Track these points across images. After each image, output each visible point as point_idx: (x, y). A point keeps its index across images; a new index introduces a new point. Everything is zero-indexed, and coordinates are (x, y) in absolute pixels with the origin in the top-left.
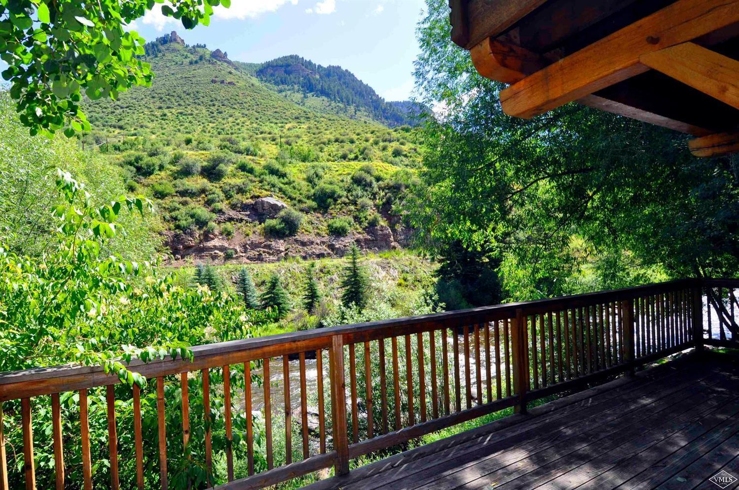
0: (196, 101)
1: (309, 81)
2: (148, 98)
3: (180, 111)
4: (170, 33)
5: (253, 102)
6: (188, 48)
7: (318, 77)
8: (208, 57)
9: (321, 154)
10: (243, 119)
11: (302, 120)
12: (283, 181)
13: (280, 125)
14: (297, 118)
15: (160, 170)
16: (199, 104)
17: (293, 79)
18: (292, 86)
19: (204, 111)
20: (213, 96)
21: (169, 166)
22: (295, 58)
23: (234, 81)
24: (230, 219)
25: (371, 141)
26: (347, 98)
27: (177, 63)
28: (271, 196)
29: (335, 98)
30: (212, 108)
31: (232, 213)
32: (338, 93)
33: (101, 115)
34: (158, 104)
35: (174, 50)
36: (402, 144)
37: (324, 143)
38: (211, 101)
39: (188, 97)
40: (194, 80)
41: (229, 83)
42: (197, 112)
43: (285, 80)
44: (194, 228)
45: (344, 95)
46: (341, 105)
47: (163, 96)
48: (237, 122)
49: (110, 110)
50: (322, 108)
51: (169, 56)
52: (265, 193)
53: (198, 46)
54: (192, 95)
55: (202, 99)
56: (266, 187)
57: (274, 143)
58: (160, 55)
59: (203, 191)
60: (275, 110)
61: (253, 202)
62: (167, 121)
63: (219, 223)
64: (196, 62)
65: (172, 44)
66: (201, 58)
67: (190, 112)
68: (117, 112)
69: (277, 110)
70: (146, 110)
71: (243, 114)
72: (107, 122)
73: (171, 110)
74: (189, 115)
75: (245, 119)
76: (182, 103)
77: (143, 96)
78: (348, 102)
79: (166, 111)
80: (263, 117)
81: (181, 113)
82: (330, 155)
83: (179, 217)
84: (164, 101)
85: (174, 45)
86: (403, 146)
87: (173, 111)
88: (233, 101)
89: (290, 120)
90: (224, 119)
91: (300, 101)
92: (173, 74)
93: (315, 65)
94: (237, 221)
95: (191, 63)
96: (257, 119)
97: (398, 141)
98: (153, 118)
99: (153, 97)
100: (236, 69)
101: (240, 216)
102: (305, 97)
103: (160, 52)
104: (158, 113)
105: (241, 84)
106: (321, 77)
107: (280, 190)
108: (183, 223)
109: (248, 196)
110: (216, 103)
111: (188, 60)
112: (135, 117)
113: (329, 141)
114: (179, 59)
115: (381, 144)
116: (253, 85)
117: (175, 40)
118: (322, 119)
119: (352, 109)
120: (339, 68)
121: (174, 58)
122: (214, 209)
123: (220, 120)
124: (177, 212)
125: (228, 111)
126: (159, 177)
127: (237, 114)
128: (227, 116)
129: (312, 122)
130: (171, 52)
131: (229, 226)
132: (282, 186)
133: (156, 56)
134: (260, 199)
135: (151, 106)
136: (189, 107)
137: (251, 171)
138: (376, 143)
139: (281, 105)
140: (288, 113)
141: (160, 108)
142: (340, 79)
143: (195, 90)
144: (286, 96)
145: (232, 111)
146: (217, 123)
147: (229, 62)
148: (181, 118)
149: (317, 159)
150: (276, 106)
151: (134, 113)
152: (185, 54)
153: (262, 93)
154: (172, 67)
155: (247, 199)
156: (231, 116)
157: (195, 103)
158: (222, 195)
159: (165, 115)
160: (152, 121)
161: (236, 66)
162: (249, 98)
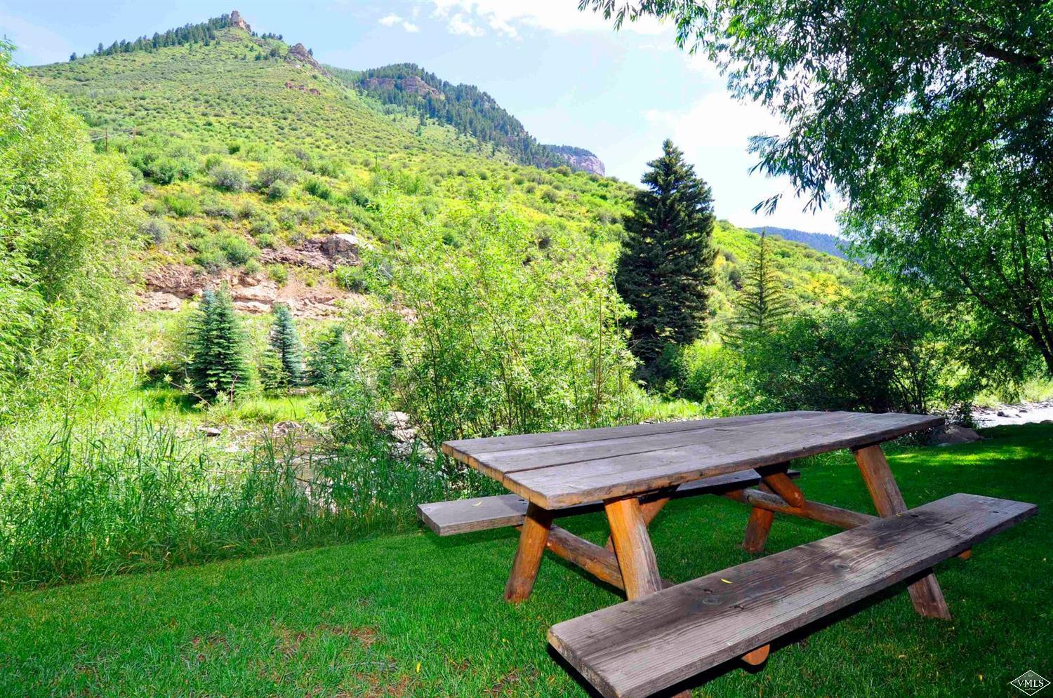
0: (260, 110)
1: (430, 101)
2: (188, 99)
3: (233, 121)
4: (230, 13)
5: (345, 120)
6: (255, 38)
7: (443, 97)
8: (283, 52)
9: (435, 188)
10: (326, 142)
11: (415, 151)
12: (372, 215)
13: (380, 154)
14: (407, 148)
15: (181, 179)
16: (263, 115)
17: (406, 98)
18: (405, 107)
19: (270, 125)
20: (286, 106)
21: (196, 176)
22: (413, 68)
23: (320, 89)
24: (284, 260)
25: (512, 179)
26: (483, 131)
27: (236, 57)
28: (352, 233)
29: (465, 129)
30: (282, 121)
31: (288, 252)
32: (471, 123)
33: (113, 116)
34: (202, 109)
35: (235, 38)
36: (557, 188)
37: (442, 175)
38: (282, 112)
39: (248, 103)
40: (259, 81)
41: (311, 90)
42: (259, 125)
43: (395, 98)
44: (225, 265)
45: (479, 128)
46: (474, 141)
47: (210, 98)
48: (317, 143)
49: (127, 111)
50: (446, 142)
51: (225, 45)
52: (342, 227)
53: (270, 36)
54: (254, 102)
55: (268, 109)
56: (346, 221)
57: (367, 169)
58: (212, 43)
59: (246, 215)
60: (376, 134)
61: (323, 240)
62: (211, 133)
63: (267, 263)
64: (266, 58)
65: (231, 29)
66: (273, 54)
67: (248, 124)
68: (139, 114)
69: (379, 134)
70: (183, 115)
71: (327, 134)
72: (120, 125)
73: (220, 119)
74: (246, 127)
75: (330, 141)
76: (237, 110)
77: (181, 97)
78: (484, 137)
79: (212, 119)
80: (357, 142)
81: (235, 125)
82: (448, 190)
83: (202, 247)
84: (211, 106)
85: (234, 31)
86: (557, 191)
87: (223, 120)
88: (313, 116)
89: (398, 149)
90: (298, 138)
91: (415, 129)
92: (230, 71)
93: (440, 81)
94: (295, 264)
95: (258, 58)
96: (348, 143)
97: (551, 184)
98: (190, 126)
99: (196, 100)
100: (324, 74)
101: (300, 257)
102: (423, 124)
103: (213, 39)
104: (201, 121)
105: (330, 93)
106: (448, 99)
107: (367, 226)
108: (207, 256)
109: (316, 228)
110: (290, 116)
111: (254, 54)
112: (164, 123)
113: (450, 173)
114: (241, 51)
115: (526, 184)
116: (346, 98)
117: (237, 23)
118: (444, 153)
119: (489, 147)
120: (474, 88)
121: (234, 50)
122: (261, 242)
123: (293, 139)
124: (200, 240)
125: (305, 127)
126: (178, 188)
127: (319, 133)
128: (304, 135)
129: (429, 155)
130: (228, 41)
131: (280, 268)
132: (370, 221)
133: (207, 45)
134: (334, 236)
135: (192, 110)
136: (248, 118)
137: (324, 196)
138: (519, 183)
139: (385, 128)
140: (394, 140)
141: (204, 115)
142: (474, 106)
143: (260, 94)
144: (394, 120)
145: (311, 128)
146: (287, 142)
147: (314, 64)
148: (233, 131)
149: (429, 193)
150: (379, 129)
151: (163, 118)
152: (250, 45)
153: (359, 110)
154: (229, 62)
155: (314, 233)
156: (309, 135)
157: (258, 113)
158: (275, 224)
159: (210, 124)
160: (190, 130)
161: (326, 71)
162: (339, 114)
